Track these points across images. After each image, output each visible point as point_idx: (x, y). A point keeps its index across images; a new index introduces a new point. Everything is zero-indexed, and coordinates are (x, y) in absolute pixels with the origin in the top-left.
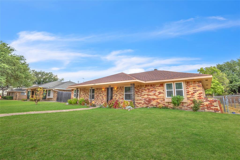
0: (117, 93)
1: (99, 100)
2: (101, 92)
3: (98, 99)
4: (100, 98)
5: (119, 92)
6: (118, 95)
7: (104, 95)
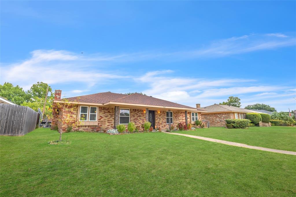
0: (160, 117)
1: (138, 124)
2: (141, 115)
3: (136, 124)
4: (140, 122)
5: (162, 116)
6: (161, 119)
7: (145, 119)
